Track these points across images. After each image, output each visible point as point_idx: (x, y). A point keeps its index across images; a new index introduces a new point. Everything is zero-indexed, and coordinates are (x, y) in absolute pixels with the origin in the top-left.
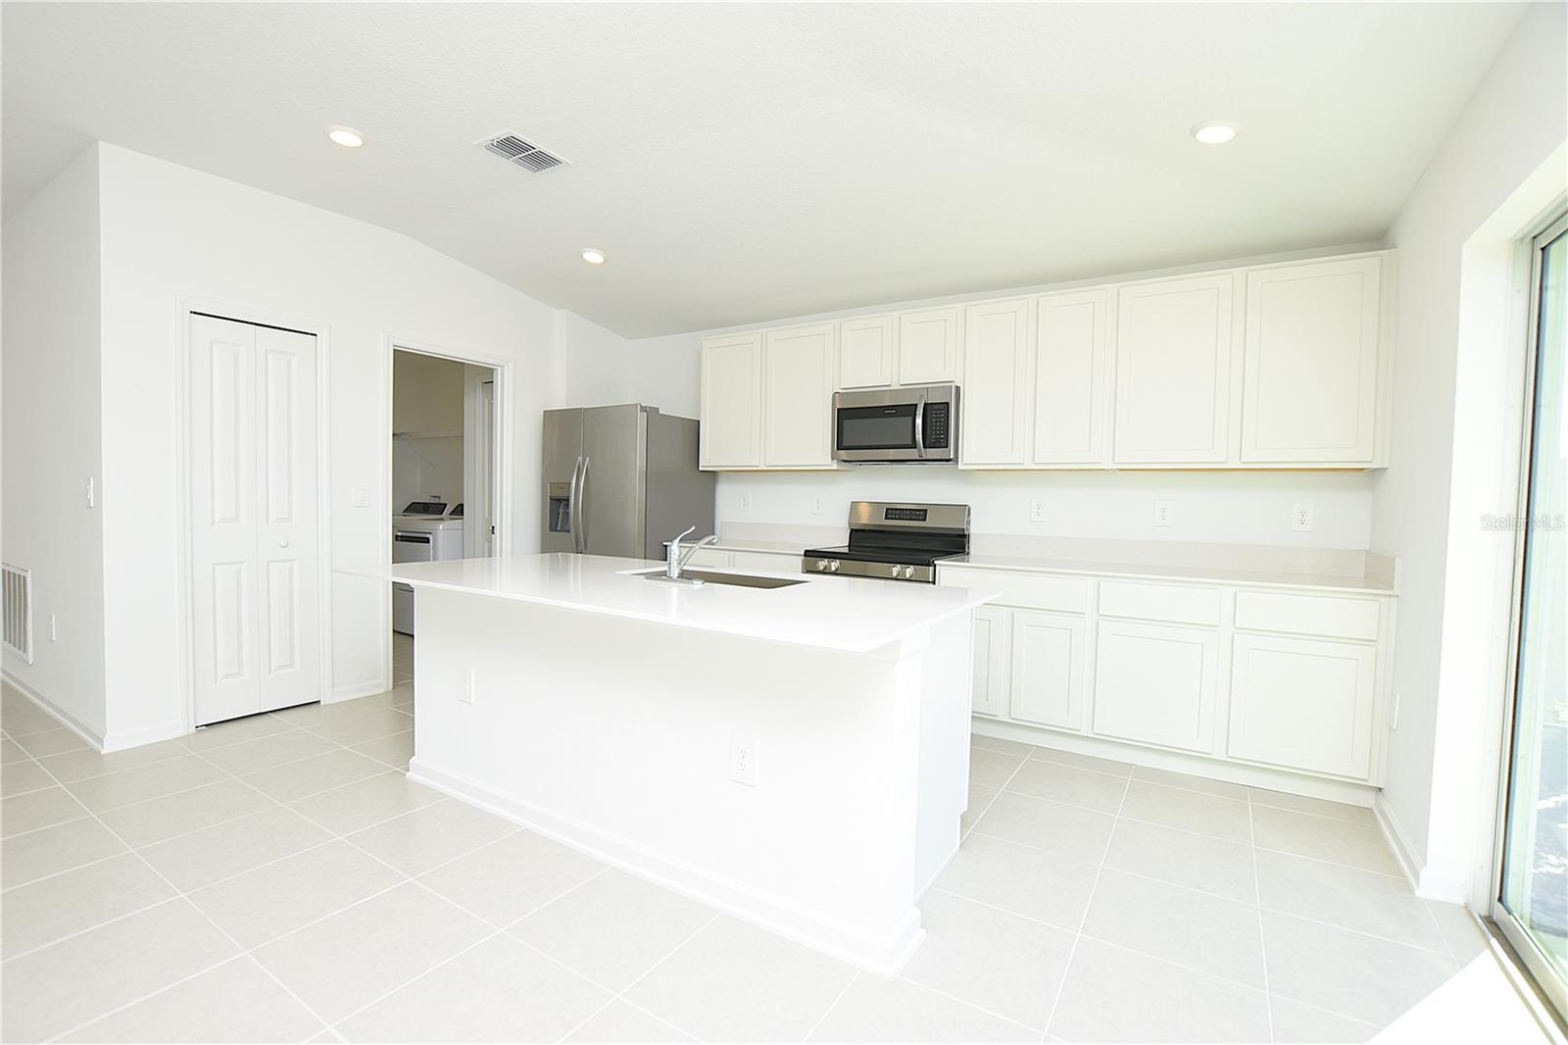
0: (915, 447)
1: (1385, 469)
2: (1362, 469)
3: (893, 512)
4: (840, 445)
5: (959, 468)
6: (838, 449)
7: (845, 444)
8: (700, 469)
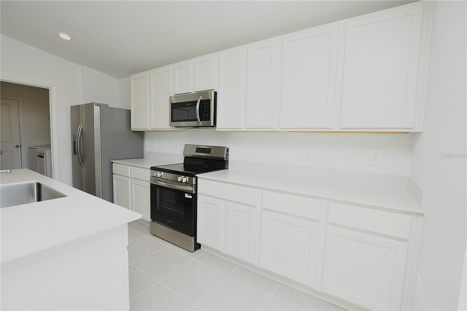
0: (197, 121)
1: (421, 132)
2: (407, 133)
3: (199, 150)
4: (173, 120)
5: (217, 130)
6: (171, 122)
7: (174, 119)
8: (132, 130)
